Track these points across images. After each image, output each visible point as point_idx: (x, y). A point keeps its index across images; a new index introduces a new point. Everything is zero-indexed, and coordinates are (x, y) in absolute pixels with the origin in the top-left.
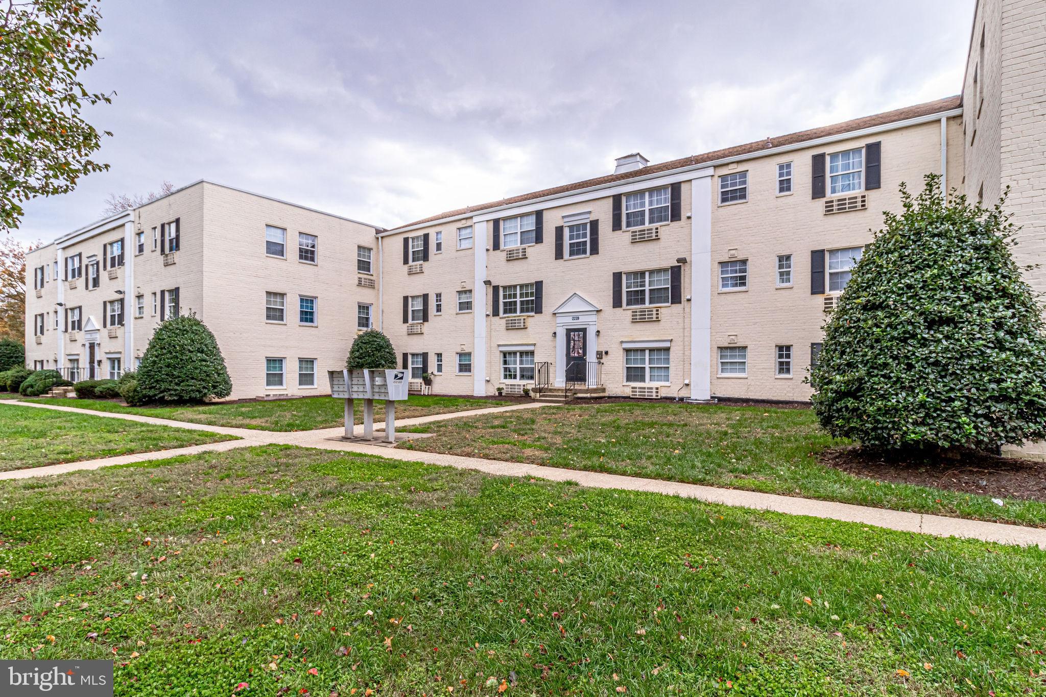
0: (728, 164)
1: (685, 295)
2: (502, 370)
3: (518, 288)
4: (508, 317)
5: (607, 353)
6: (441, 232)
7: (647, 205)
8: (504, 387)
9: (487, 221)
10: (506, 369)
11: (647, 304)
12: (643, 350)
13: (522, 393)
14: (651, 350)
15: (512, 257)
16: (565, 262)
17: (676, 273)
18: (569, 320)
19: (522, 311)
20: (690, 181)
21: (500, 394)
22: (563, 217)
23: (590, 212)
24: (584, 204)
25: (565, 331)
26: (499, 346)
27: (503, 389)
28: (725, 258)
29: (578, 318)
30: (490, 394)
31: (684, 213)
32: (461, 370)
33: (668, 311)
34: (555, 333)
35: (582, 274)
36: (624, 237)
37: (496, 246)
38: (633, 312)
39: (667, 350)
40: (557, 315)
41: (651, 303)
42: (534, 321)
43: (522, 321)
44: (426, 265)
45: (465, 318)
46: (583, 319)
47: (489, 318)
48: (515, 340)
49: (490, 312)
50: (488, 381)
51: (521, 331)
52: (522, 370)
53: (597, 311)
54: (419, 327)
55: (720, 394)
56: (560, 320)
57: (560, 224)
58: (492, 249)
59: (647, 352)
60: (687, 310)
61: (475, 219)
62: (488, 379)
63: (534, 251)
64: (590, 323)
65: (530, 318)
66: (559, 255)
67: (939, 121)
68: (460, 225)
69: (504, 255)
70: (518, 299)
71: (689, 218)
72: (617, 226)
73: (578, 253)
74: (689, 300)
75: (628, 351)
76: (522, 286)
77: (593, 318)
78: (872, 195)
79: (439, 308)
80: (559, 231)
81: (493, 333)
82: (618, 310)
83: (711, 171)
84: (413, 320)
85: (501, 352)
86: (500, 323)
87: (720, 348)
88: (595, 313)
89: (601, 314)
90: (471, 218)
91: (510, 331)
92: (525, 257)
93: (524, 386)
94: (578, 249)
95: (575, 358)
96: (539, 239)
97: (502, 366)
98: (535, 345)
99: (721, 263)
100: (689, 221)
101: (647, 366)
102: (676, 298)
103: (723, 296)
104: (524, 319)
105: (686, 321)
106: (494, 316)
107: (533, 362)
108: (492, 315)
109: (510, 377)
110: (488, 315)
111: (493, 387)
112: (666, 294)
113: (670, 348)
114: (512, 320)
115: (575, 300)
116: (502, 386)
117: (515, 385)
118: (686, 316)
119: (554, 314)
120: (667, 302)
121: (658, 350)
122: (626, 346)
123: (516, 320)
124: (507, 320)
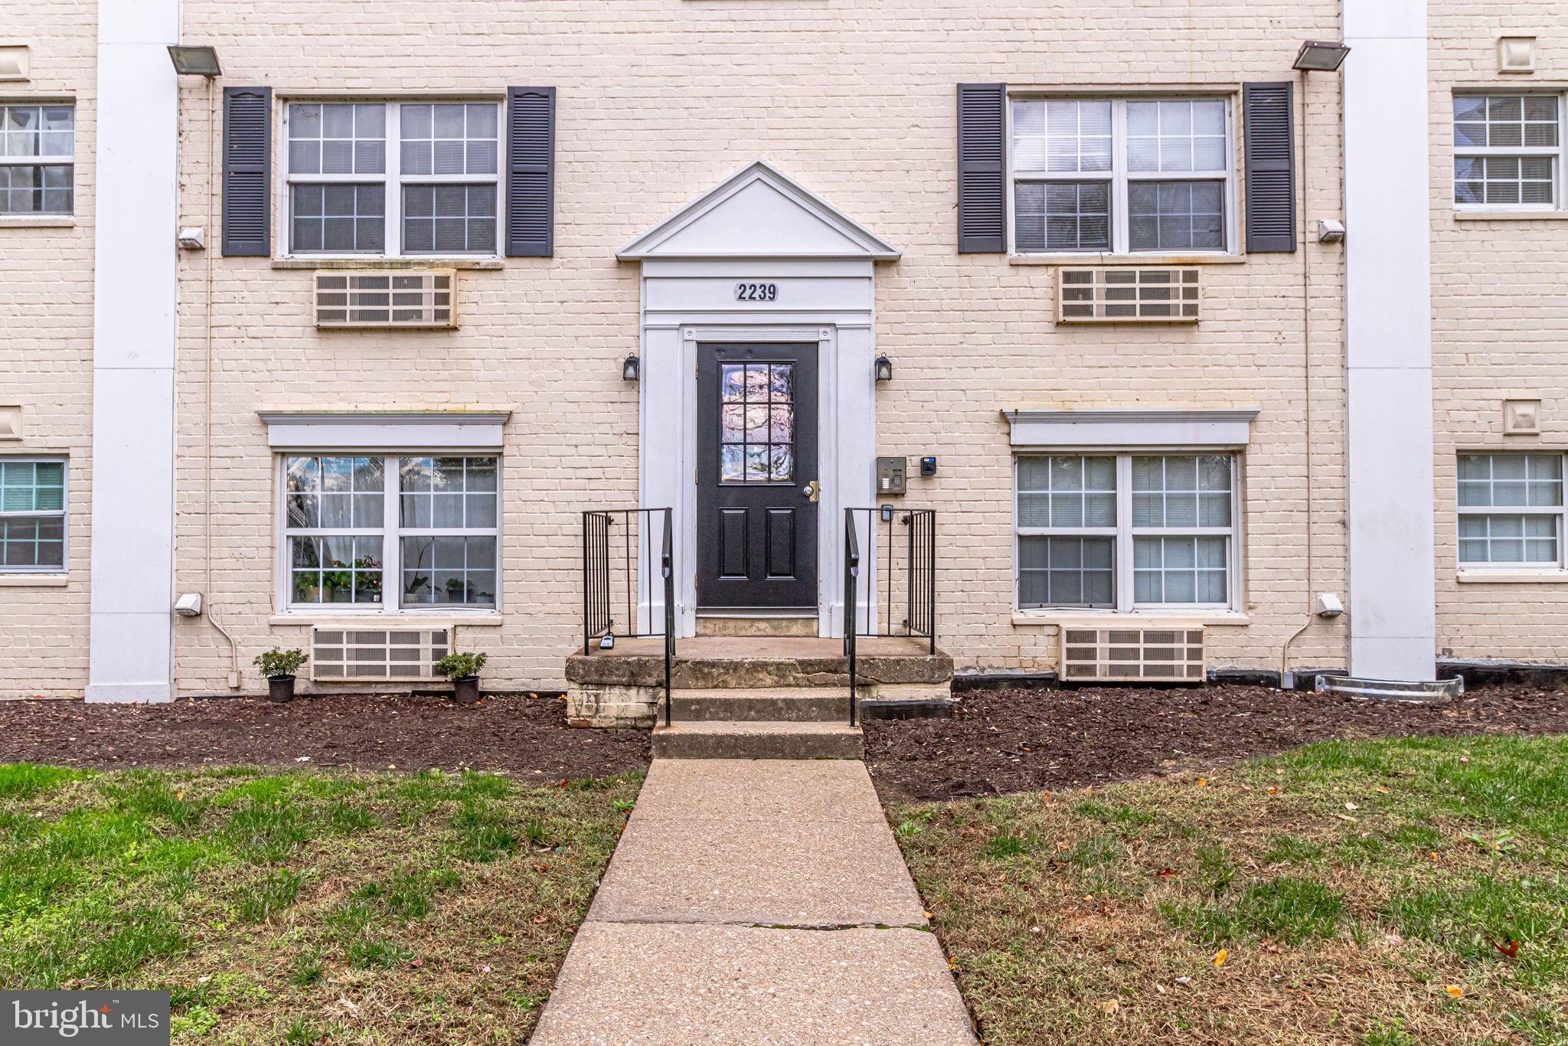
1: (1315, 217)
2: (285, 554)
3: (393, 117)
4: (330, 266)
5: (928, 468)
8: (309, 648)
10: (305, 550)
11: (1121, 249)
12: (1103, 459)
13: (426, 675)
14: (1146, 458)
18: (720, 297)
19: (417, 238)
21: (281, 682)
25: (692, 351)
26: (267, 419)
27: (297, 658)
28: (1482, 78)
29: (771, 293)
30: (197, 690)
33: (1233, 284)
34: (632, 362)
35: (787, 77)
38: (1068, 277)
39: (1224, 459)
40: (648, 270)
41: (1136, 243)
43: (429, 290)
45: (12, 256)
46: (793, 296)
47: (199, 261)
48: (378, 389)
49: (206, 227)
50: (190, 616)
51: (416, 342)
52: (414, 551)
53: (880, 263)
55: (1469, 656)
56: (662, 295)
59: (1124, 469)
60: (1323, 281)
62: (189, 602)
64: (840, 320)
65: (473, 281)
70: (393, 179)
74: (1333, 240)
75: (1028, 459)
76: (415, 105)
77: (848, 296)
81: (222, 347)
82: (986, 269)
85: (277, 452)
86: (275, 291)
87: (1464, 457)
88: (867, 269)
89: (899, 280)
91: (341, 343)
93: (440, 637)
95: (744, 490)
97: (283, 532)
98: (505, 419)
101: (1125, 531)
103: (1479, 235)
104: (442, 282)
105: (1324, 331)
106: (227, 253)
107: (488, 511)
108: (215, 246)
109: (336, 589)
110: (190, 248)
111: (225, 649)
112: (1221, 206)
113: (1237, 452)
114: (363, 282)
115: (758, 197)
116: (286, 643)
117: (380, 636)
118: (1324, 309)
119: (630, 264)
120: (1222, 245)
121: (1181, 457)
122: (1027, 435)
123: (383, 282)
124: (323, 282)
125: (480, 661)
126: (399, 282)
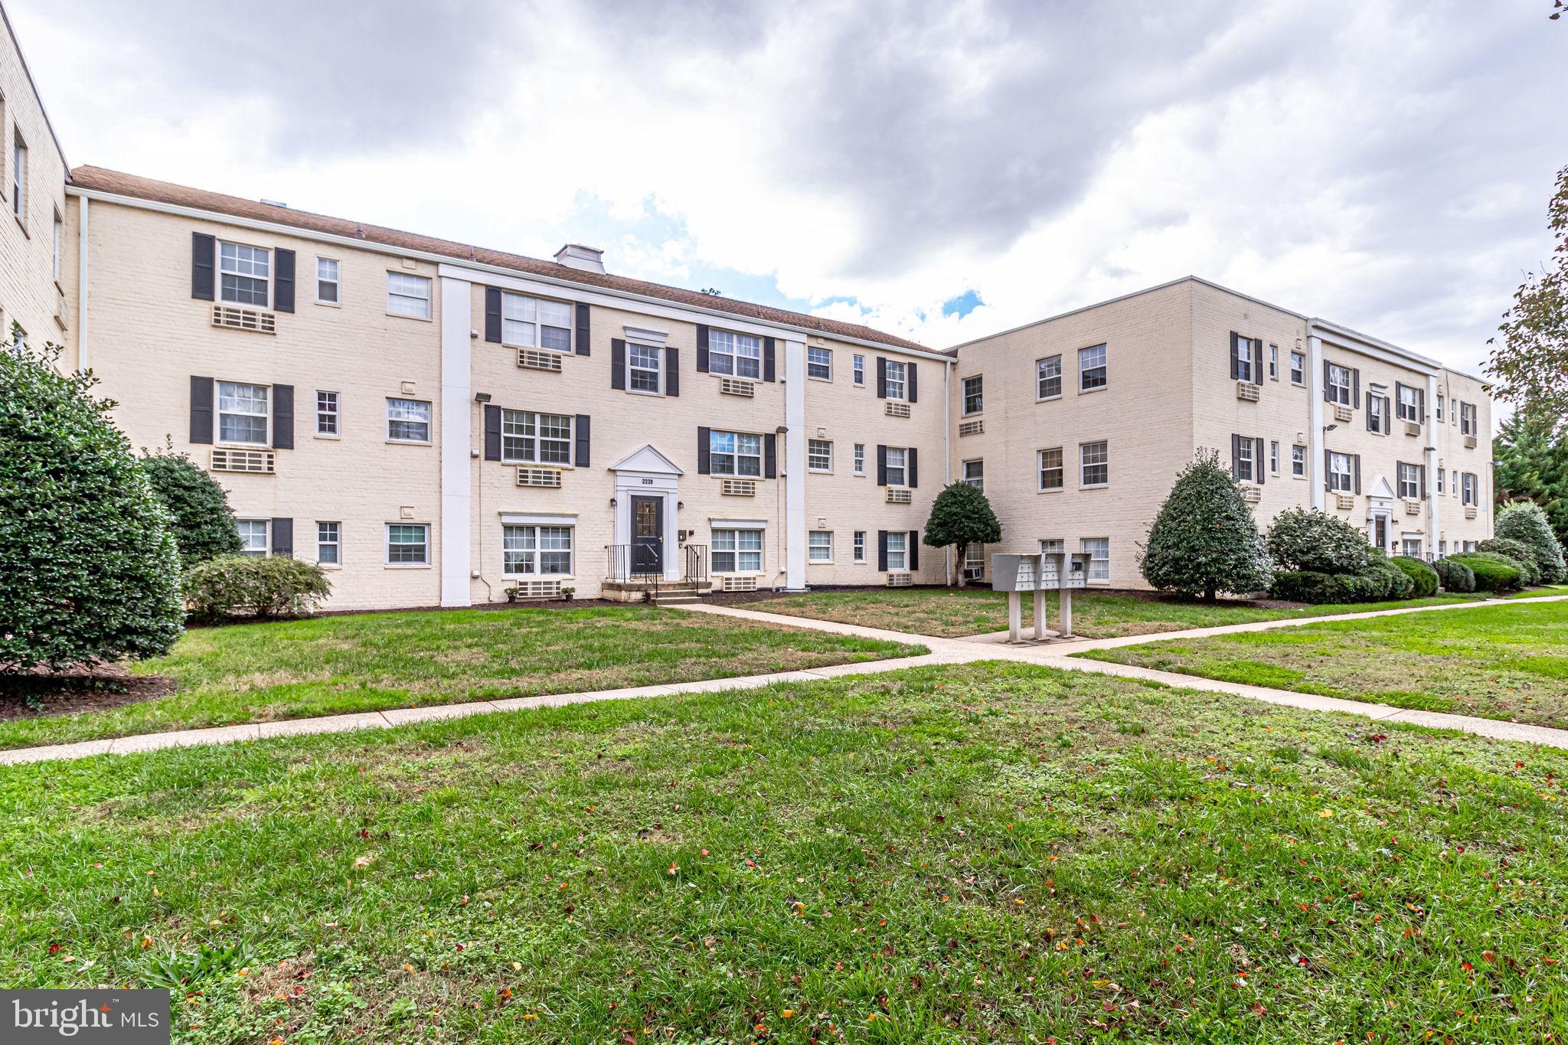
0: (817, 337)
1: (780, 469)
2: (502, 557)
3: (538, 418)
4: (522, 465)
5: (691, 533)
6: (334, 262)
7: (737, 350)
8: (518, 587)
9: (472, 283)
10: (509, 556)
11: (736, 475)
12: (732, 531)
13: (556, 594)
14: (742, 531)
15: (528, 362)
16: (629, 396)
17: (770, 440)
18: (636, 482)
19: (544, 457)
20: (784, 340)
21: (512, 598)
22: (625, 328)
23: (666, 335)
24: (656, 320)
25: (630, 498)
26: (500, 514)
27: (515, 590)
28: (815, 437)
29: (651, 482)
30: (478, 602)
31: (779, 376)
32: (393, 558)
33: (763, 487)
34: (613, 500)
35: (655, 419)
36: (710, 383)
37: (494, 333)
38: (725, 481)
39: (759, 532)
40: (618, 473)
41: (740, 473)
42: (572, 477)
43: (555, 476)
44: (281, 319)
45: (409, 455)
46: (657, 483)
47: (477, 461)
48: (536, 505)
49: (480, 450)
50: (474, 578)
51: (549, 491)
52: (545, 556)
53: (680, 475)
54: (265, 459)
55: (813, 582)
56: (622, 481)
57: (621, 336)
58: (482, 335)
59: (737, 534)
60: (782, 487)
61: (443, 270)
62: (476, 573)
63: (571, 363)
64: (669, 491)
65: (566, 472)
66: (618, 383)
67: (945, 362)
68: (396, 265)
69: (511, 357)
70: (538, 438)
71: (783, 382)
72: (703, 365)
73: (643, 386)
74: (784, 476)
75: (715, 531)
76: (544, 416)
77: (671, 484)
78: (913, 407)
79: (327, 424)
80: (618, 346)
81: (484, 490)
82: (705, 478)
83: (804, 338)
84: (223, 437)
85: (503, 524)
86: (504, 472)
87: (811, 533)
88: (676, 477)
89: (682, 479)
90: (436, 264)
91: (526, 490)
92: (557, 370)
93: (558, 583)
94: (644, 382)
96: (583, 348)
97: (502, 550)
98: (575, 516)
99: (812, 442)
100: (782, 386)
101: (737, 551)
102: (771, 474)
103: (814, 476)
104: (558, 473)
105: (782, 499)
106: (487, 458)
107: (568, 544)
108: (483, 456)
109: (519, 569)
110: (474, 457)
111: (487, 588)
112: (759, 465)
113: (763, 530)
114: (534, 472)
115: (648, 454)
116: (512, 586)
117: (540, 583)
118: (782, 493)
119: (612, 471)
120: (758, 474)
121: (750, 531)
122: (715, 525)
123: (540, 472)
124: (521, 471)
125: (573, 590)
126: (545, 472)
